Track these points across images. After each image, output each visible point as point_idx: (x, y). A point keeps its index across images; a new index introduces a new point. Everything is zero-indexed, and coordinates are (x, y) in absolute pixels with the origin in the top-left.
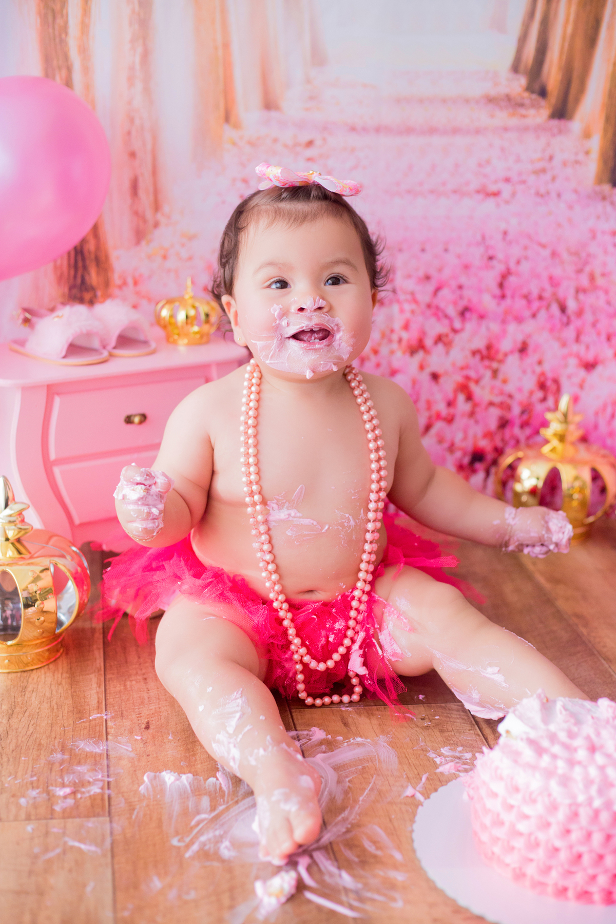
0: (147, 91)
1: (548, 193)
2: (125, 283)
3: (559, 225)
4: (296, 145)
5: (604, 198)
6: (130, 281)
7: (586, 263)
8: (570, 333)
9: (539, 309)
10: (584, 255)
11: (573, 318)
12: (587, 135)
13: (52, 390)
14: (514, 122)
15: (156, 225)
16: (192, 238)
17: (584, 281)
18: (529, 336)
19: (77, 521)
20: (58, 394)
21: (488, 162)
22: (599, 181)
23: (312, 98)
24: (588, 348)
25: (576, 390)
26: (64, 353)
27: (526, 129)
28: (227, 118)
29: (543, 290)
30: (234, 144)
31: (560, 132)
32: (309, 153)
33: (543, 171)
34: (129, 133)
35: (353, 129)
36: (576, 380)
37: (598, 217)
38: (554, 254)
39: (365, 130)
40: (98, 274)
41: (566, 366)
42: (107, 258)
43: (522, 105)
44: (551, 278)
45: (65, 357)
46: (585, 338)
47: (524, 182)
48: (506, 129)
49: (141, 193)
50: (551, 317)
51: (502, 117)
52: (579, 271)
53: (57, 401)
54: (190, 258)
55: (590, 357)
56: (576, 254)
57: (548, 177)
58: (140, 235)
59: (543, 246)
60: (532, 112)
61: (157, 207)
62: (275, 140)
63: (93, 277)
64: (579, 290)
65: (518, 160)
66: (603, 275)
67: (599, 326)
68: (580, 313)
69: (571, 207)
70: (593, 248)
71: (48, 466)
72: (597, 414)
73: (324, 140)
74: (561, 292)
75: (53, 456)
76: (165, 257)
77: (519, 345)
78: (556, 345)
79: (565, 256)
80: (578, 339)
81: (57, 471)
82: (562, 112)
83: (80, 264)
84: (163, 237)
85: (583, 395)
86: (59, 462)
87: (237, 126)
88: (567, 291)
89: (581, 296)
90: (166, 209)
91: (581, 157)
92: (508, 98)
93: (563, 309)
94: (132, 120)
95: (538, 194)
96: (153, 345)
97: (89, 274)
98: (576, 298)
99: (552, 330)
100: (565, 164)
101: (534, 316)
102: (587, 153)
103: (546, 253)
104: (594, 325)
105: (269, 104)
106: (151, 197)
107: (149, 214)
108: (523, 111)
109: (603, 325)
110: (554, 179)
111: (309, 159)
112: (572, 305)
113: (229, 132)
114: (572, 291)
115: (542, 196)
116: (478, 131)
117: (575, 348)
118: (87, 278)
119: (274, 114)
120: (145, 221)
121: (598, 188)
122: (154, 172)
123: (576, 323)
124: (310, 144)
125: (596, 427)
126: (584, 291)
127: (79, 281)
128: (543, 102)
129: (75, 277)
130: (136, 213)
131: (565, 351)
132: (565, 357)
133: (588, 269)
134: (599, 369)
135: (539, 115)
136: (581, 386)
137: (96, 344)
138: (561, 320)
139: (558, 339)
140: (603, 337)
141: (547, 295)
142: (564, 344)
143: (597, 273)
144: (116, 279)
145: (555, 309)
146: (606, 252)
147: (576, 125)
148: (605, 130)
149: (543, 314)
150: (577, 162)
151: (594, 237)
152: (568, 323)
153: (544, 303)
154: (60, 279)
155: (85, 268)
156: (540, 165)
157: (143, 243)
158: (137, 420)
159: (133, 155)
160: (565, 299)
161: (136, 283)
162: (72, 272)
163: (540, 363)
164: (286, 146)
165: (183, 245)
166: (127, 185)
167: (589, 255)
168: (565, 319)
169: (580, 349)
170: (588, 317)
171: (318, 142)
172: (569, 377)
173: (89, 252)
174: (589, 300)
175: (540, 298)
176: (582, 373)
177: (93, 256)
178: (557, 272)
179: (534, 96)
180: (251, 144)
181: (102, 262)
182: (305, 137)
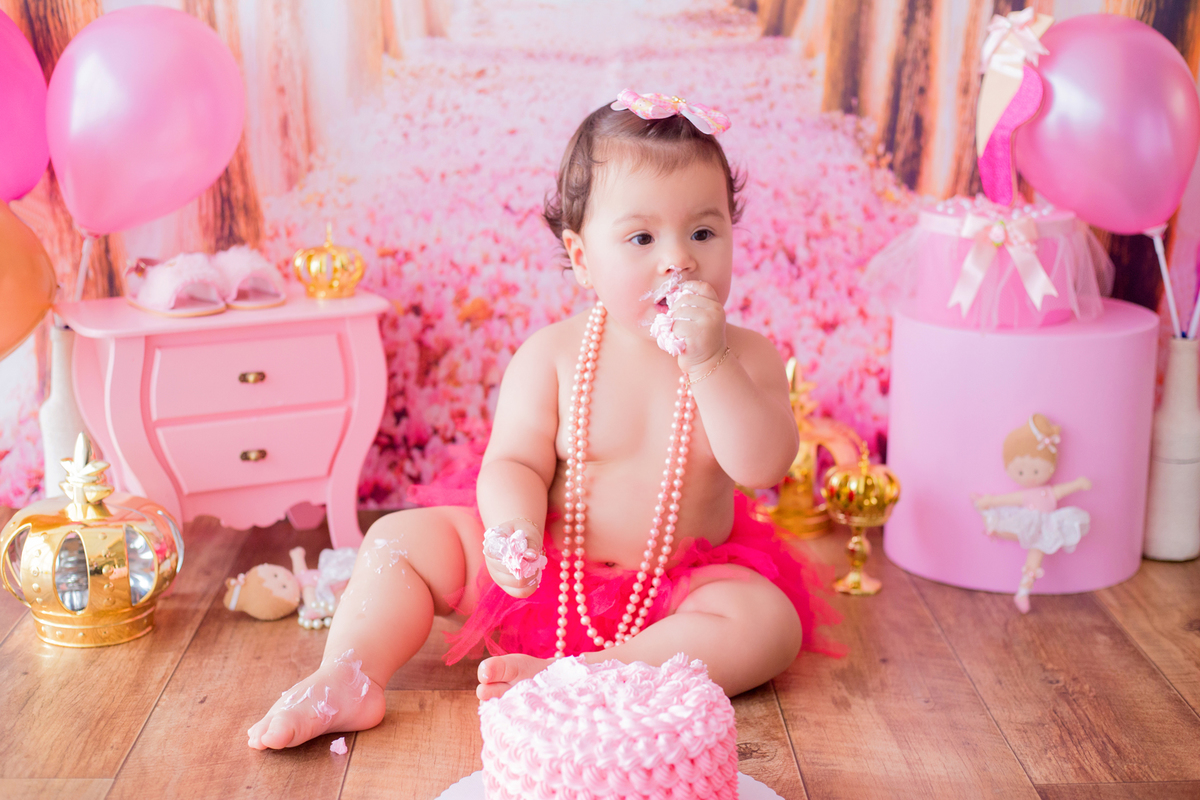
0: (295, 19)
1: (766, 123)
2: (277, 234)
3: (782, 160)
4: (465, 75)
5: (834, 127)
6: (283, 232)
7: (817, 204)
8: (802, 288)
9: (762, 260)
10: (813, 195)
11: (804, 269)
12: (809, 54)
13: (151, 342)
14: (720, 41)
15: (310, 168)
16: (350, 182)
17: (816, 226)
18: (752, 291)
19: (186, 490)
20: (159, 347)
21: (692, 89)
22: (828, 107)
23: (481, 22)
24: (825, 304)
25: (814, 355)
26: (172, 304)
27: (735, 50)
28: (386, 47)
29: (766, 236)
30: (395, 76)
31: (777, 51)
32: (481, 84)
33: (759, 97)
34: (277, 67)
35: (530, 55)
36: (813, 343)
37: (829, 150)
38: (777, 195)
39: (544, 56)
40: (247, 224)
41: (800, 326)
42: (257, 207)
43: (728, 22)
44: (775, 223)
45: (173, 308)
46: (821, 294)
47: (736, 111)
48: (711, 50)
49: (292, 133)
50: (778, 269)
51: (705, 37)
52: (809, 214)
53: (158, 354)
54: (349, 205)
55: (828, 316)
56: (804, 193)
57: (764, 104)
58: (291, 180)
59: (764, 185)
60: (741, 29)
61: (310, 148)
62: (441, 71)
63: (242, 227)
64: (809, 237)
65: (727, 86)
66: (839, 218)
67: (838, 278)
68: (813, 264)
69: (794, 139)
70: (825, 186)
71: (150, 428)
72: (841, 384)
73: (498, 68)
74: (788, 239)
75: (155, 416)
76: (321, 205)
77: (740, 303)
78: (786, 302)
79: (791, 196)
80: (812, 294)
81: (160, 432)
82: (777, 29)
83: (227, 213)
84: (319, 181)
85: (822, 361)
86: (162, 423)
87: (397, 56)
88: (795, 238)
89: (813, 243)
90: (320, 150)
91: (804, 80)
92: (712, 15)
93: (792, 259)
94: (279, 52)
95: (753, 124)
96: (283, 297)
97: (237, 224)
98: (807, 246)
99: (779, 284)
100: (784, 88)
101: (757, 267)
102: (811, 75)
103: (768, 193)
104: (831, 277)
105: (433, 30)
106: (304, 137)
107: (301, 157)
108: (730, 29)
109: (842, 276)
110: (772, 106)
111: (481, 91)
112: (802, 254)
113: (388, 63)
114: (801, 238)
115: (759, 127)
116: (677, 54)
117: (809, 305)
118: (235, 229)
119: (438, 41)
120: (297, 164)
121: (826, 116)
122: (306, 110)
123: (809, 275)
124: (481, 73)
125: (841, 400)
126: (817, 237)
127: (226, 232)
128: (753, 18)
129: (222, 228)
130: (287, 156)
131: (797, 309)
132: (797, 316)
133: (819, 211)
134: (841, 330)
135: (751, 31)
136: (820, 351)
137: (214, 295)
138: (790, 272)
139: (789, 295)
140: (844, 292)
141: (771, 242)
142: (795, 301)
143: (832, 216)
144: (267, 229)
145: (782, 259)
146: (840, 191)
147: (795, 43)
148: (832, 49)
149: (767, 266)
150: (799, 86)
151: (825, 173)
152: (799, 276)
153: (768, 253)
154: (206, 229)
155: (233, 217)
156: (754, 91)
157: (296, 189)
158: (251, 378)
159: (282, 91)
160: (794, 247)
161: (289, 234)
162: (219, 224)
163: (767, 323)
164: (453, 77)
165: (341, 191)
166: (276, 124)
167: (820, 195)
168: (795, 271)
169: (816, 306)
170: (824, 268)
171: (491, 72)
172: (804, 340)
173: (237, 199)
174: (823, 248)
175: (763, 246)
176: (820, 335)
177: (241, 205)
178: (782, 215)
179: (743, 12)
180: (414, 75)
181: (251, 211)
182: (476, 67)
